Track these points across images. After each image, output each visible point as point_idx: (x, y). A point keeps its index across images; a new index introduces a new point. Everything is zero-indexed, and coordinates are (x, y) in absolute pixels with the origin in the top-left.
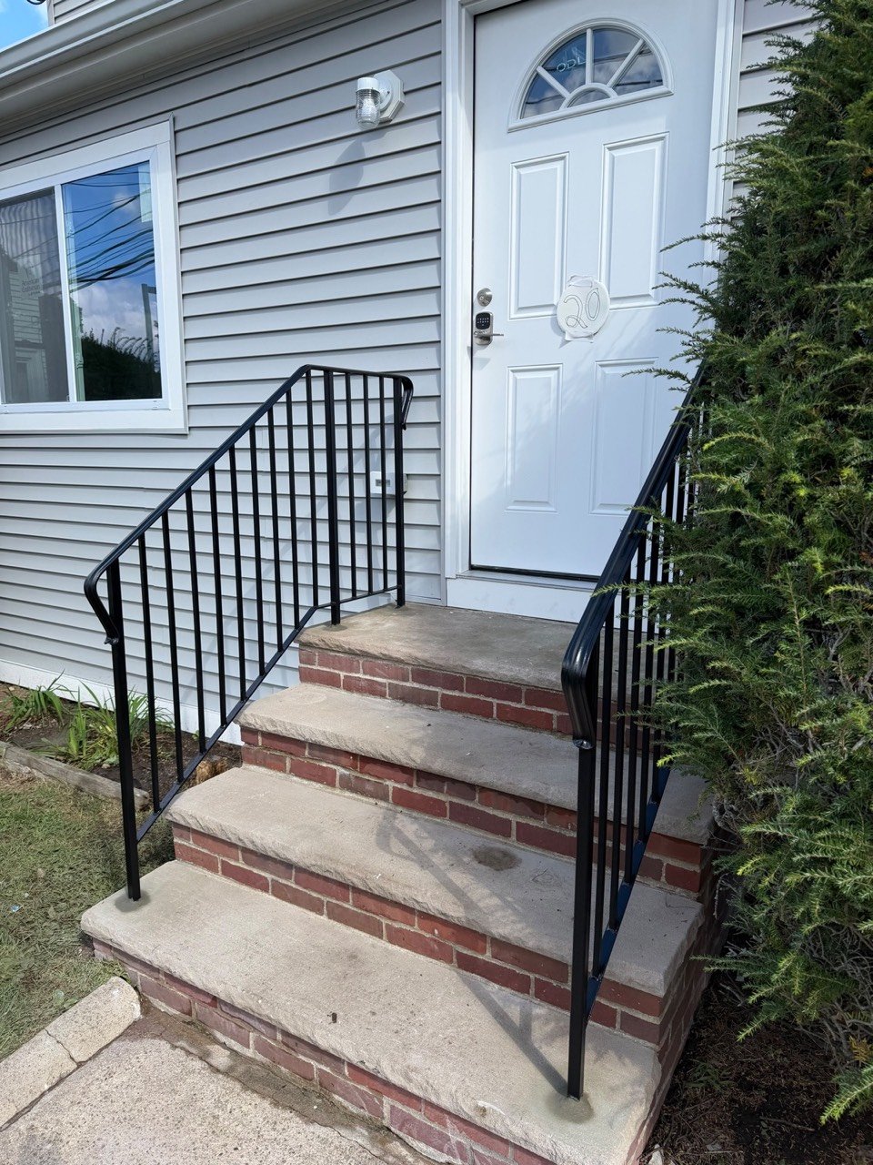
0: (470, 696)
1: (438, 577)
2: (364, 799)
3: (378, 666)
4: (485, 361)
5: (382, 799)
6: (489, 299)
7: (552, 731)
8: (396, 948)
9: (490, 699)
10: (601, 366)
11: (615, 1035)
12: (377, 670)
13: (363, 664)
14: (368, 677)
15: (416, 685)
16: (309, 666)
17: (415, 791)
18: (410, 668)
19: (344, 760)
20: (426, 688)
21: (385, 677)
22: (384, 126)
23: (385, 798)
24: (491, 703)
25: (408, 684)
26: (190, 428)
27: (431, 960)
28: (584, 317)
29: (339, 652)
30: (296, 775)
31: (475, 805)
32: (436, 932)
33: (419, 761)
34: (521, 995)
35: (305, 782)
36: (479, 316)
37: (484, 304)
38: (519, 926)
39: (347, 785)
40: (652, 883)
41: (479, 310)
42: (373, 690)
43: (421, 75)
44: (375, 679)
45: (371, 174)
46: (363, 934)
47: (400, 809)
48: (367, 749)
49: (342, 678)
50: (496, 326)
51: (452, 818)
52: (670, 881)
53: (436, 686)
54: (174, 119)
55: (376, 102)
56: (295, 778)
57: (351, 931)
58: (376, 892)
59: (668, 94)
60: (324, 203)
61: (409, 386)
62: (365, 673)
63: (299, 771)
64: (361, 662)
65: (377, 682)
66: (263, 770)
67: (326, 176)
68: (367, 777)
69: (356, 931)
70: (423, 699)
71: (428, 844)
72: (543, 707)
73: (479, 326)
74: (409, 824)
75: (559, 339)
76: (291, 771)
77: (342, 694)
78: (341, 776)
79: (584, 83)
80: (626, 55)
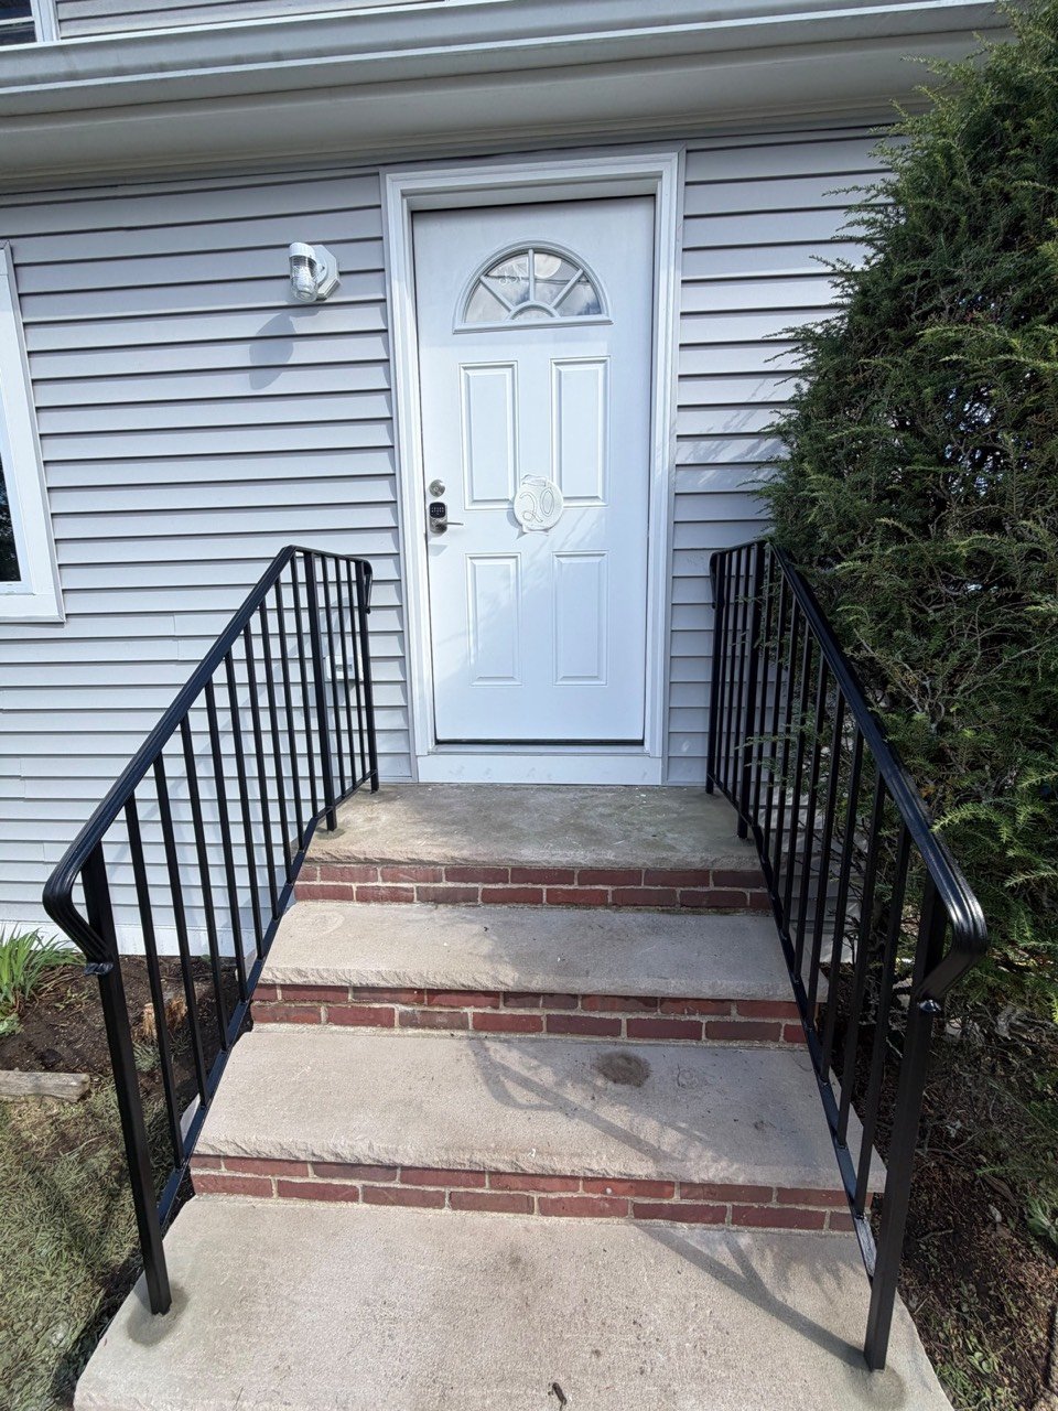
0: (515, 886)
1: (409, 756)
2: (435, 1032)
3: (403, 871)
4: (441, 548)
5: (459, 1028)
6: (442, 490)
7: (607, 906)
8: (553, 1220)
9: (539, 886)
10: (558, 556)
11: (825, 1237)
12: (401, 875)
13: (382, 872)
14: (389, 884)
15: (450, 885)
16: (308, 883)
17: (503, 1012)
18: (443, 868)
19: (405, 997)
20: (463, 885)
21: (412, 882)
22: (319, 303)
23: (464, 1026)
24: (541, 890)
25: (441, 885)
26: (67, 615)
27: (600, 1220)
28: (539, 512)
29: (350, 863)
30: (336, 1024)
31: (578, 1012)
32: (609, 1191)
33: (511, 984)
34: (715, 1226)
35: (350, 1029)
36: (433, 505)
37: (436, 494)
38: (724, 1164)
39: (408, 1021)
40: (771, 1045)
41: (432, 500)
42: (396, 897)
43: (363, 257)
44: (399, 885)
45: (302, 352)
46: (505, 1215)
47: (483, 1034)
48: (440, 981)
49: (355, 889)
50: (450, 516)
51: (549, 1031)
52: (789, 1039)
53: (477, 882)
54: (12, 249)
55: (312, 274)
56: (335, 1028)
57: (489, 1218)
58: (531, 1171)
59: (609, 322)
60: (245, 376)
61: (368, 569)
62: (384, 881)
63: (337, 1018)
64: (379, 870)
65: (400, 888)
66: (285, 1027)
67: (246, 346)
68: (437, 1009)
69: (494, 1214)
70: (460, 897)
71: (546, 1076)
72: (597, 884)
73: (433, 514)
74: (507, 1053)
75: (517, 531)
76: (329, 1020)
77: (354, 907)
78: (401, 1015)
79: (528, 299)
80: (568, 281)
